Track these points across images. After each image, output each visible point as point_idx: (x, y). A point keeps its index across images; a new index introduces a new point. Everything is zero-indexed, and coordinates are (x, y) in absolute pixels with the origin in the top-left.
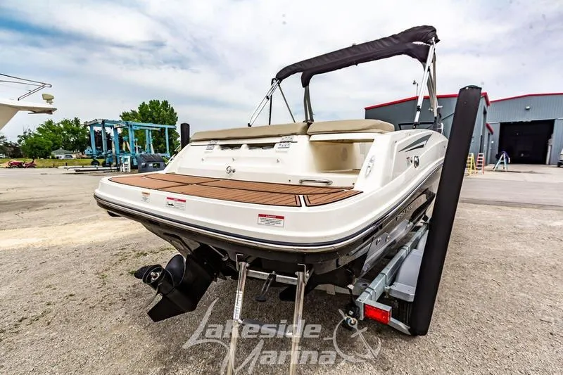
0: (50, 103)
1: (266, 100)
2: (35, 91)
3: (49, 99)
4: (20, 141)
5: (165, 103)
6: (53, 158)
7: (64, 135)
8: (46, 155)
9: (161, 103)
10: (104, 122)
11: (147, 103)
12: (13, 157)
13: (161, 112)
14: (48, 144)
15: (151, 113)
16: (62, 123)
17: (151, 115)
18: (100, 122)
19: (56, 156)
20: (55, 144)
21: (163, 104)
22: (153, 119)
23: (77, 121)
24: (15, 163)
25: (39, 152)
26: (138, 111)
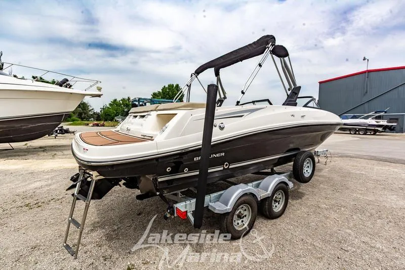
0: (100, 91)
1: (186, 87)
2: (94, 85)
3: (100, 89)
4: (101, 111)
5: (177, 86)
6: (116, 121)
7: (122, 107)
8: (112, 120)
9: (175, 86)
10: (139, 99)
11: (167, 86)
12: (97, 120)
13: (174, 91)
14: (114, 113)
15: (169, 92)
16: (121, 100)
17: (168, 94)
18: (137, 99)
19: (117, 120)
20: (117, 113)
21: (176, 87)
22: (170, 96)
23: (129, 99)
24: (95, 124)
25: (109, 117)
26: (161, 91)
